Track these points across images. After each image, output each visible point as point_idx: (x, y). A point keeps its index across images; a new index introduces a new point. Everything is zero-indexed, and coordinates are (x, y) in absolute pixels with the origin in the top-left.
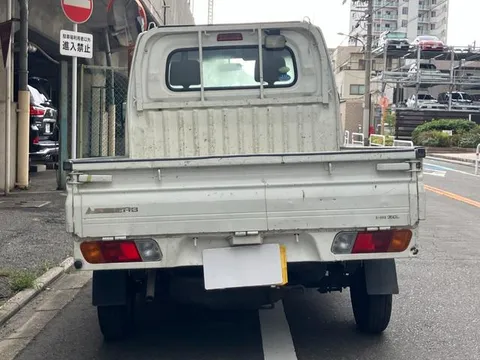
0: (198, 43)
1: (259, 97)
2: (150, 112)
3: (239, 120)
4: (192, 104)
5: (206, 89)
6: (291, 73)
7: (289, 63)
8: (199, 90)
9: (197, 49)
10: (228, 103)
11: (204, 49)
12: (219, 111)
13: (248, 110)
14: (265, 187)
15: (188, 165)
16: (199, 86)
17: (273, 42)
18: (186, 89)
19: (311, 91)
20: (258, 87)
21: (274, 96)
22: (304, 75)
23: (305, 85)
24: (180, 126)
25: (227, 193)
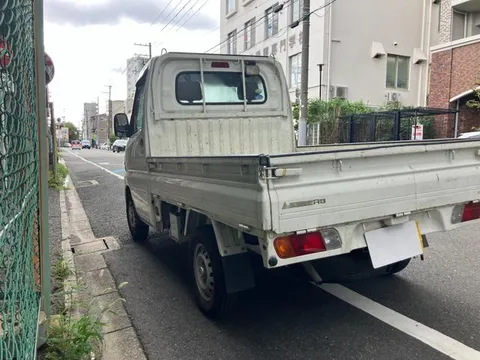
0: (200, 67)
1: (244, 111)
2: (166, 121)
3: (231, 127)
4: (197, 115)
5: (207, 104)
6: (263, 94)
7: (261, 86)
8: (202, 104)
9: (199, 73)
10: (223, 115)
11: (205, 73)
12: (217, 121)
13: (237, 120)
14: (413, 173)
15: (364, 155)
16: (201, 101)
17: (251, 71)
18: (191, 104)
19: (275, 107)
20: (243, 103)
21: (254, 110)
22: (271, 96)
23: (272, 102)
24: (189, 132)
25: (389, 179)
